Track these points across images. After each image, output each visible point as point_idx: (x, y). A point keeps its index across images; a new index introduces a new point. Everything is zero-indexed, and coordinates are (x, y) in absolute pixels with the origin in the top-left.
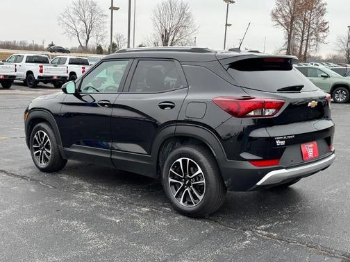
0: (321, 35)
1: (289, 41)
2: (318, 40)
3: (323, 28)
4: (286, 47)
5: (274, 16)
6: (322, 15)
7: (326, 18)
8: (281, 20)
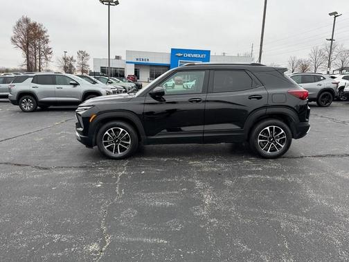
0: (48, 56)
1: (28, 59)
2: (47, 59)
3: (48, 51)
4: (26, 63)
5: (13, 41)
6: (47, 43)
7: (49, 45)
8: (19, 44)
